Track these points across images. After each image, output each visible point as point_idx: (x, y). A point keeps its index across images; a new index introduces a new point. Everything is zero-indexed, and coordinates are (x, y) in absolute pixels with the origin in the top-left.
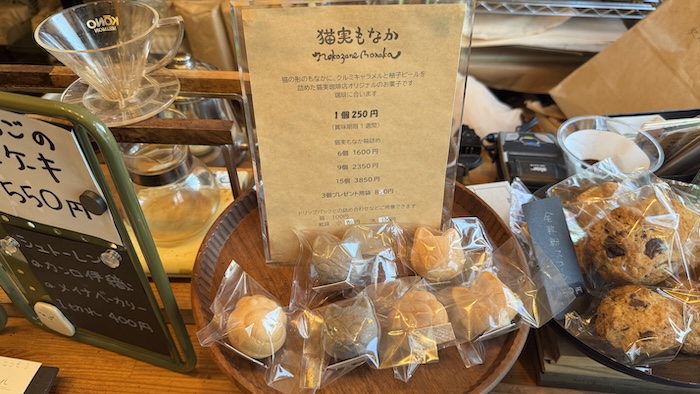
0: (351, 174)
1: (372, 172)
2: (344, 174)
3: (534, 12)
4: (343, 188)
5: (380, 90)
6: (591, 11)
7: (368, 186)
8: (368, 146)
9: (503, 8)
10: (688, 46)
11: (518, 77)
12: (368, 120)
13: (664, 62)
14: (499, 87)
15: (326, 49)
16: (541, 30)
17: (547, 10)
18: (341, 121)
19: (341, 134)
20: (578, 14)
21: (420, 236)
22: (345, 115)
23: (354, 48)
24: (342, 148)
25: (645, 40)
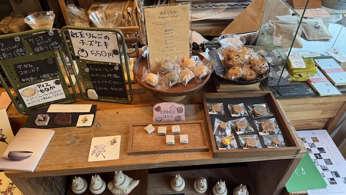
0: (168, 45)
1: (173, 45)
2: (167, 46)
3: (214, 7)
4: (166, 49)
5: (173, 24)
6: (232, 6)
7: (172, 48)
8: (172, 38)
9: (203, 7)
10: (259, 14)
11: (211, 31)
12: (171, 32)
13: (253, 19)
14: (205, 35)
15: (161, 16)
16: (217, 13)
17: (218, 6)
18: (165, 32)
19: (165, 36)
20: (228, 7)
21: (185, 60)
22: (166, 31)
23: (167, 15)
24: (166, 39)
25: (248, 13)
